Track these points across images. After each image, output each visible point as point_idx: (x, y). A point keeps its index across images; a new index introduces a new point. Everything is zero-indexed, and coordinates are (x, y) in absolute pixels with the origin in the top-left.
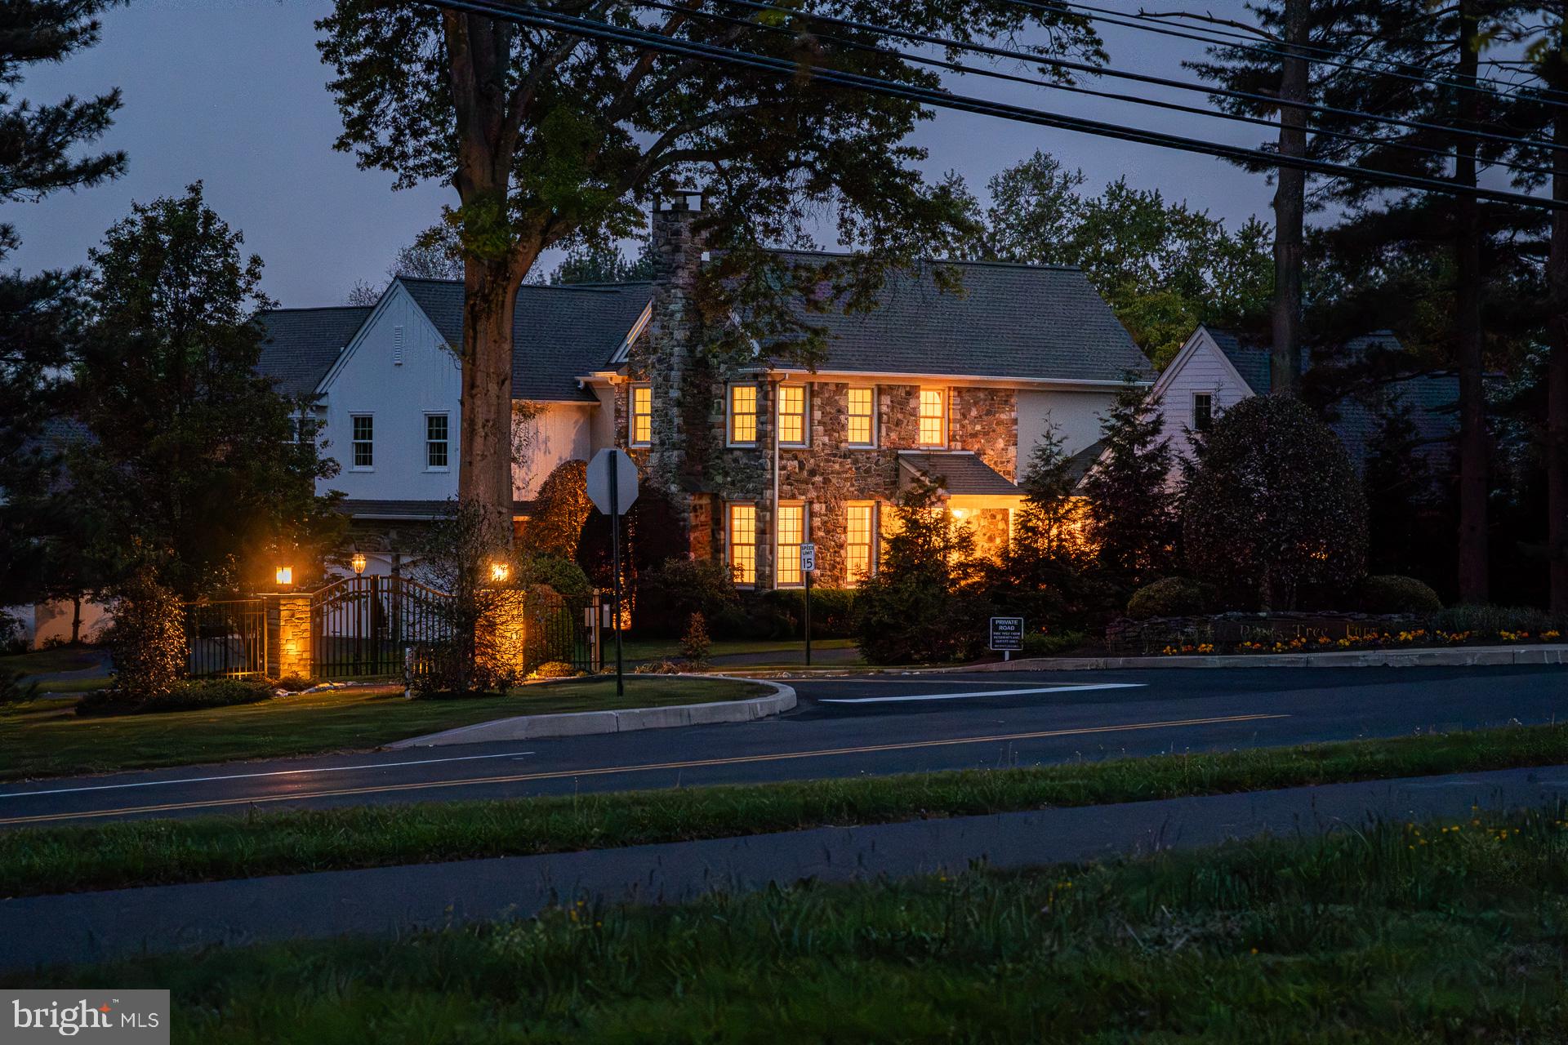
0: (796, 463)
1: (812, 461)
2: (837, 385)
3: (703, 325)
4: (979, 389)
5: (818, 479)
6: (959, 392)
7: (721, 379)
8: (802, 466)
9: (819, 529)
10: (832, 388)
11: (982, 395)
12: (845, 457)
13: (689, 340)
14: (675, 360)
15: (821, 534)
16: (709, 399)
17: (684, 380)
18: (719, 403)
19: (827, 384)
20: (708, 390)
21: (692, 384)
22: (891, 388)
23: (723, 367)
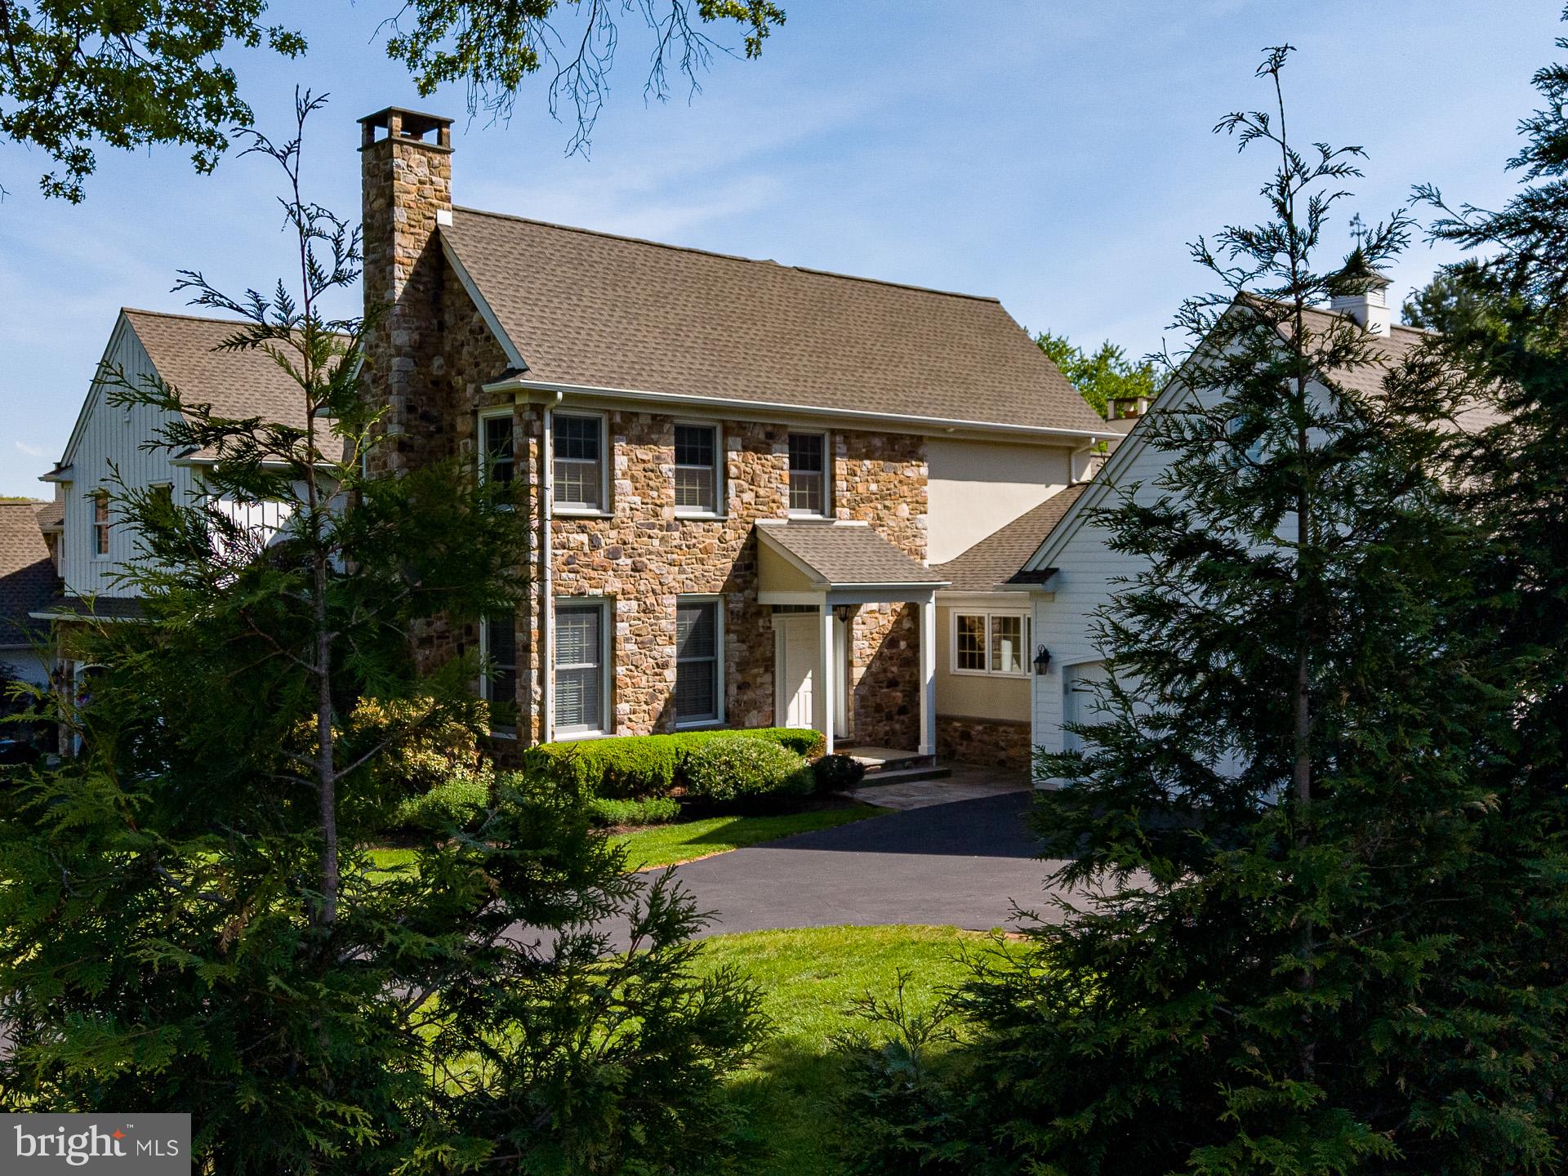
0: (584, 538)
1: (613, 534)
2: (654, 417)
3: (442, 326)
4: (874, 434)
5: (625, 562)
6: (846, 437)
7: (469, 407)
8: (594, 544)
9: (627, 640)
10: (645, 420)
11: (877, 442)
12: (669, 528)
13: (418, 347)
14: (393, 379)
15: (632, 647)
16: (451, 441)
17: (411, 409)
18: (466, 444)
19: (637, 415)
20: (453, 427)
21: (425, 417)
22: (741, 426)
23: (470, 388)
